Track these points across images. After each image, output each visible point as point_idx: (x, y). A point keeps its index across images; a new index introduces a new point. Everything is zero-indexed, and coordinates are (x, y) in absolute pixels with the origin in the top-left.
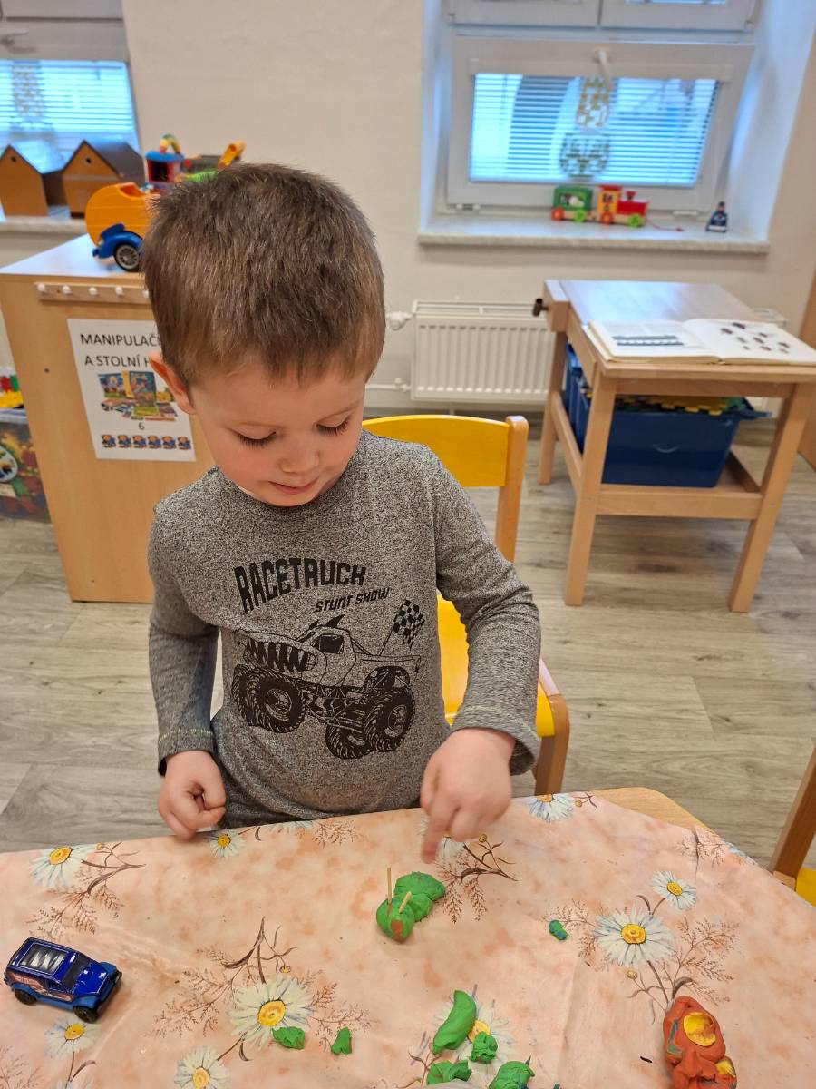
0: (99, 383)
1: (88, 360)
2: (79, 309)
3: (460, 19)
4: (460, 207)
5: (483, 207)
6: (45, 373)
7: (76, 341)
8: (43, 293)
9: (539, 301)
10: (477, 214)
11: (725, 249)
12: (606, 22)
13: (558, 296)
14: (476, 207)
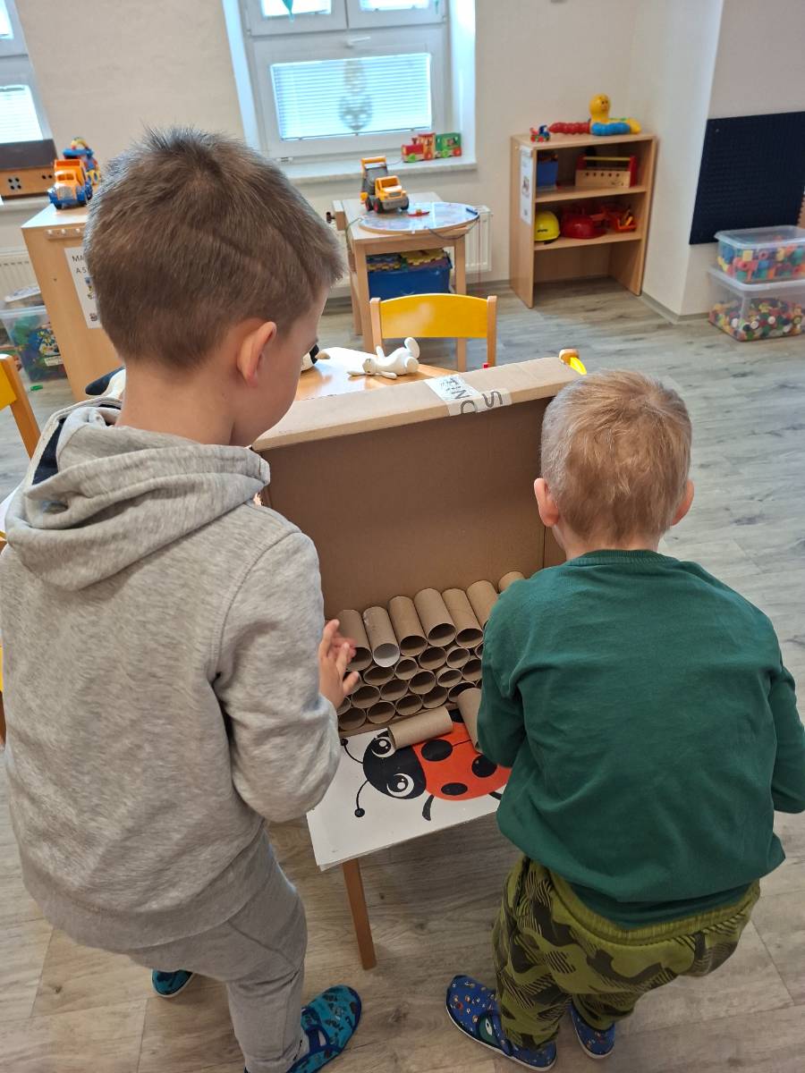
0: (85, 283)
1: (78, 271)
2: (69, 243)
3: (255, 32)
4: (279, 160)
5: (294, 158)
6: (53, 282)
7: (70, 261)
8: (51, 235)
9: (328, 214)
10: (292, 164)
11: (450, 169)
12: (351, 26)
13: (338, 208)
14: (290, 159)
